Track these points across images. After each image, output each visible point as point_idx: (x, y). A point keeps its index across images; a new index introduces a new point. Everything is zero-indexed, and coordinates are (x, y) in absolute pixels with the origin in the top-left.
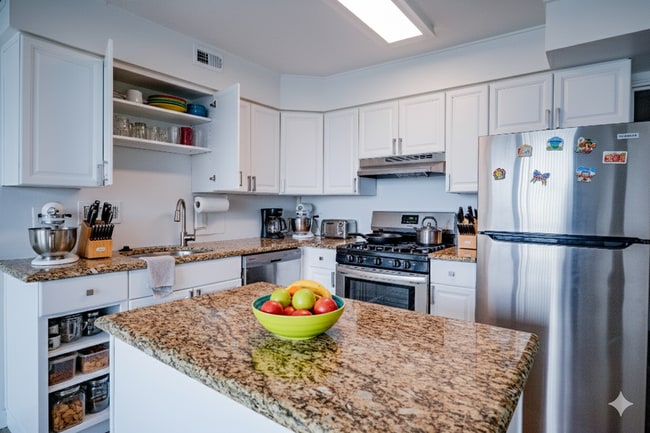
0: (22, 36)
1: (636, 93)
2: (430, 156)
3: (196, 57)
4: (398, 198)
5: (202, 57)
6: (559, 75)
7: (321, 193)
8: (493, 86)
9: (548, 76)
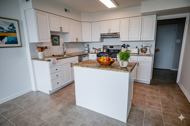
0: (34, 10)
1: (158, 21)
2: (116, 33)
3: (64, 10)
4: (109, 42)
5: (66, 10)
6: (143, 17)
7: (91, 41)
8: (130, 18)
9: (141, 17)
